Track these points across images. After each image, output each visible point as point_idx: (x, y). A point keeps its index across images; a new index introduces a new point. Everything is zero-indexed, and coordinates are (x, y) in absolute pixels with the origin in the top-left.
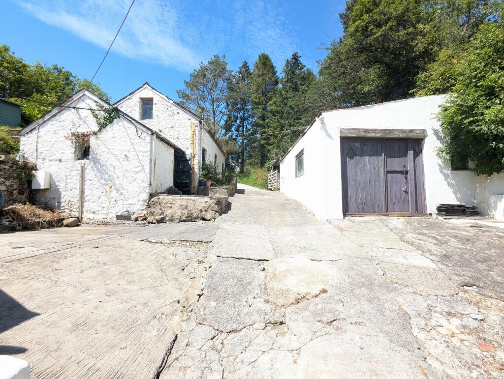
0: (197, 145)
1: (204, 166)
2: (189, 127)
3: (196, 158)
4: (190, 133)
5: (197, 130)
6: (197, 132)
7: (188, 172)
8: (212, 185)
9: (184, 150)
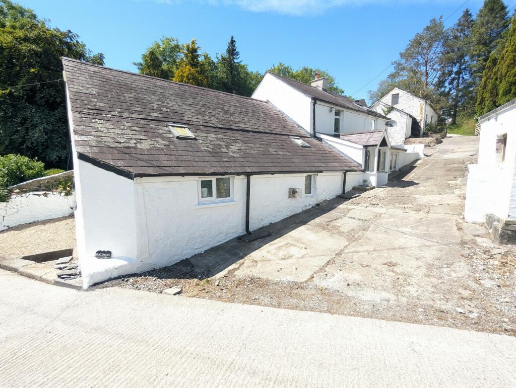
0: (423, 114)
1: (426, 125)
2: (419, 105)
3: (423, 121)
4: (419, 109)
5: (424, 106)
6: (424, 107)
7: (418, 128)
8: (431, 134)
9: (416, 117)
